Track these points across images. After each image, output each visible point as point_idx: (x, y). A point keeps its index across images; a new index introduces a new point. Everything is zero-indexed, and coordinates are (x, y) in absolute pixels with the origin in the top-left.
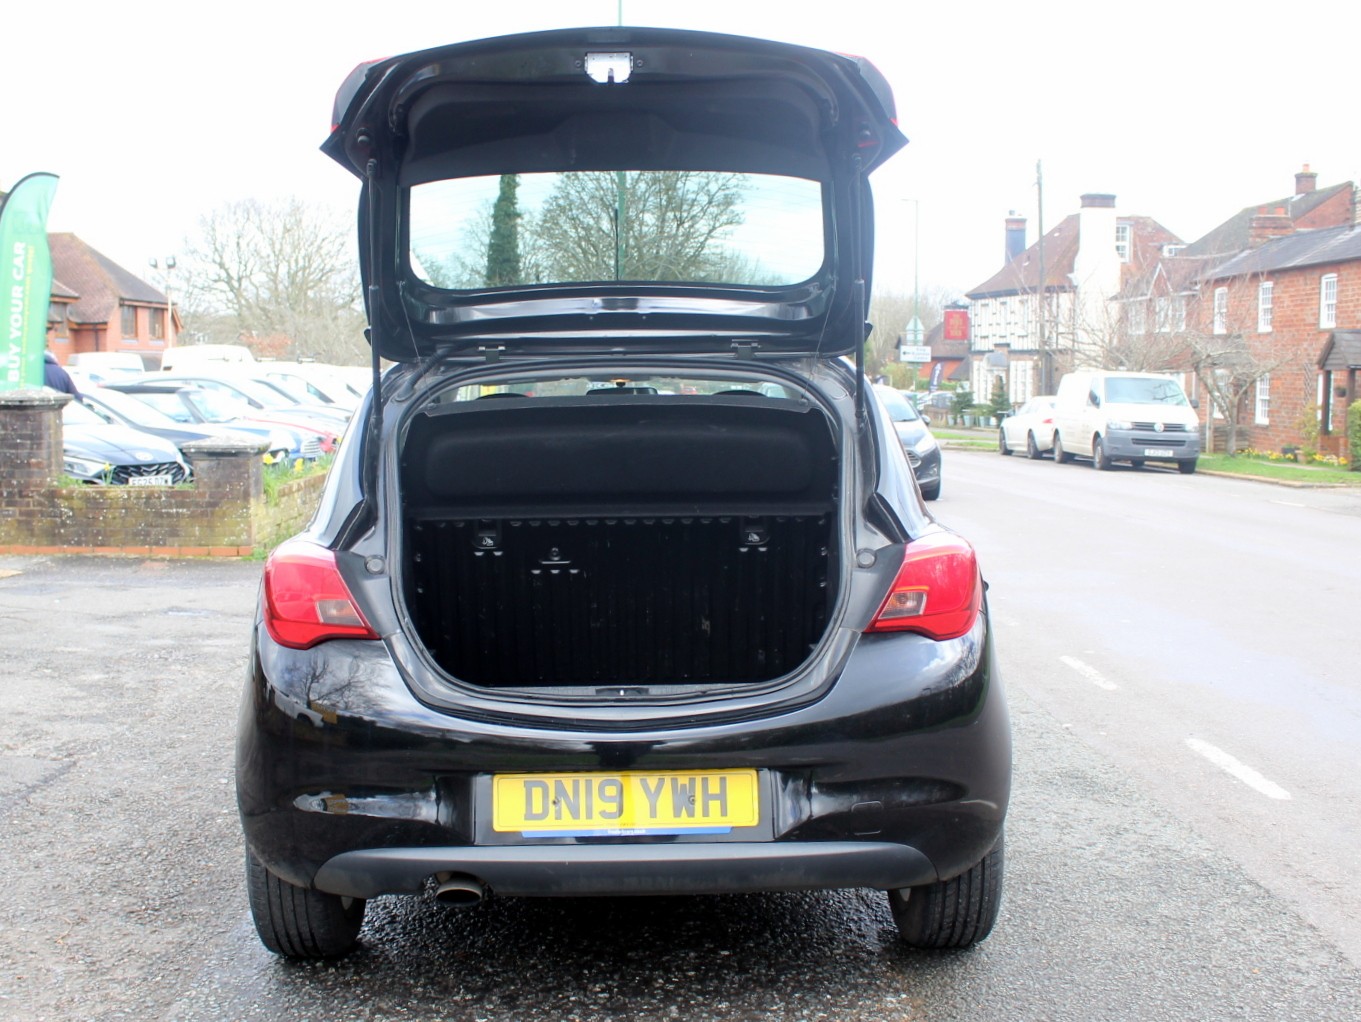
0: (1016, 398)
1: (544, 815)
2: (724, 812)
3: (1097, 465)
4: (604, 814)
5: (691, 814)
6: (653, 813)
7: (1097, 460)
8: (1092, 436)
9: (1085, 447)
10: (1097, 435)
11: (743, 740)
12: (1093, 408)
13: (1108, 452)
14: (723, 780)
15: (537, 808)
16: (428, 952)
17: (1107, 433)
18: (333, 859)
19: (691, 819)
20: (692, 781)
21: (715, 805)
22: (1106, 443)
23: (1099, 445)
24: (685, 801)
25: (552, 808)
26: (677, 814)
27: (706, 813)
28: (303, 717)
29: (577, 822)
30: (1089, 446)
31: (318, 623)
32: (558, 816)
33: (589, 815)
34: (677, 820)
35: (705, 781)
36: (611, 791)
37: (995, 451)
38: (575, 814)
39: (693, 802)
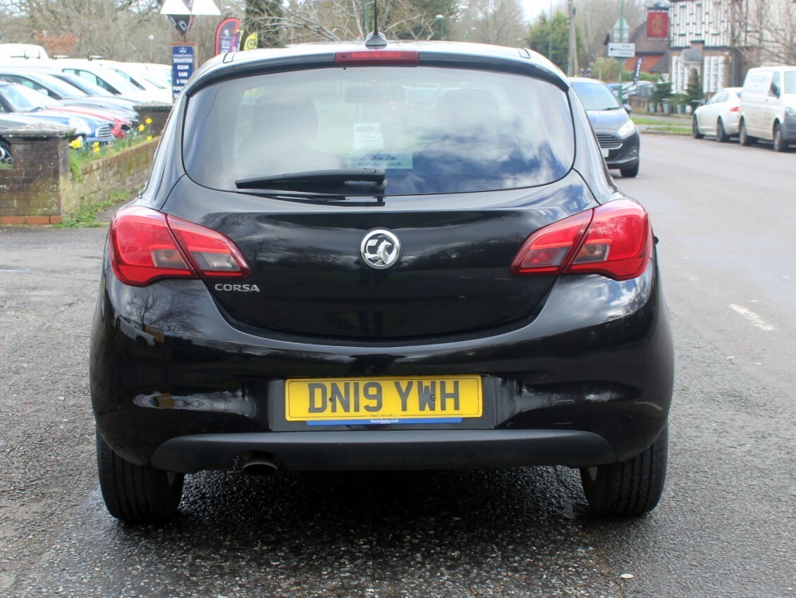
0: (709, 88)
1: (322, 409)
2: (457, 407)
3: (777, 148)
4: (368, 408)
5: (432, 408)
6: (404, 408)
7: (776, 143)
8: (772, 122)
9: (767, 132)
10: (777, 121)
11: (471, 354)
12: (774, 99)
13: (786, 136)
14: (456, 384)
15: (318, 404)
16: (231, 518)
17: (786, 120)
18: (166, 442)
19: (432, 412)
20: (433, 384)
21: (450, 402)
22: (784, 128)
23: (778, 130)
24: (427, 399)
25: (329, 404)
26: (422, 408)
27: (443, 408)
28: (140, 338)
29: (347, 414)
30: (771, 132)
31: (153, 267)
32: (334, 410)
33: (357, 409)
34: (422, 413)
35: (443, 384)
36: (373, 391)
37: (688, 135)
38: (347, 409)
39: (433, 400)
